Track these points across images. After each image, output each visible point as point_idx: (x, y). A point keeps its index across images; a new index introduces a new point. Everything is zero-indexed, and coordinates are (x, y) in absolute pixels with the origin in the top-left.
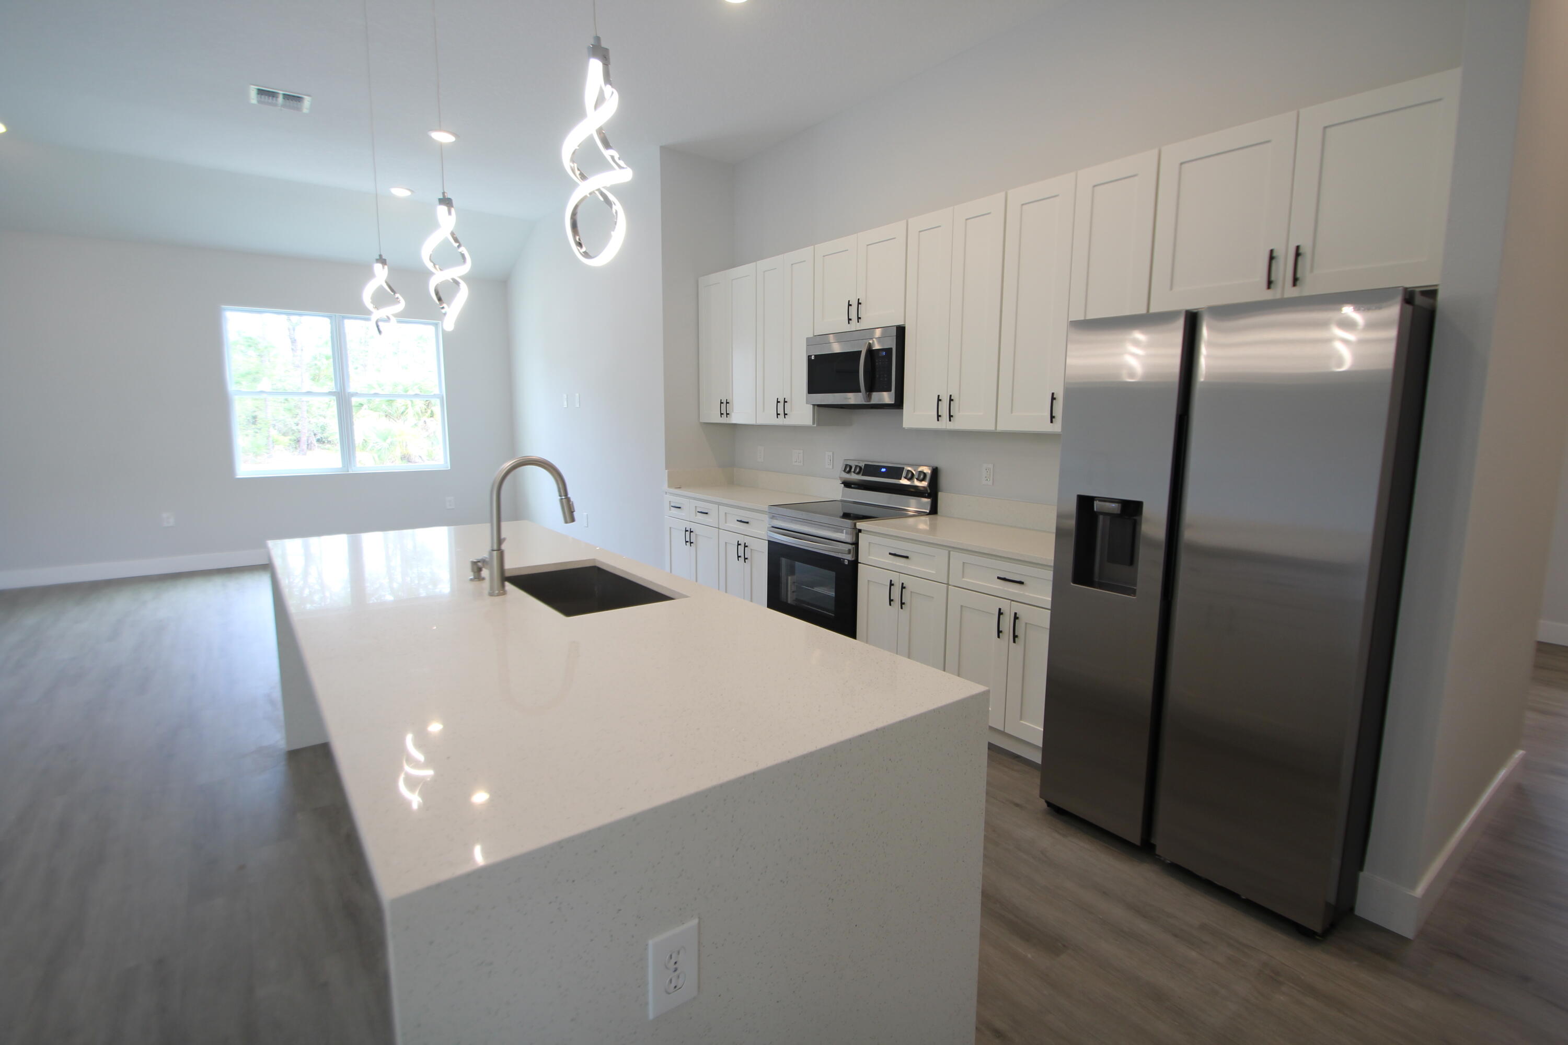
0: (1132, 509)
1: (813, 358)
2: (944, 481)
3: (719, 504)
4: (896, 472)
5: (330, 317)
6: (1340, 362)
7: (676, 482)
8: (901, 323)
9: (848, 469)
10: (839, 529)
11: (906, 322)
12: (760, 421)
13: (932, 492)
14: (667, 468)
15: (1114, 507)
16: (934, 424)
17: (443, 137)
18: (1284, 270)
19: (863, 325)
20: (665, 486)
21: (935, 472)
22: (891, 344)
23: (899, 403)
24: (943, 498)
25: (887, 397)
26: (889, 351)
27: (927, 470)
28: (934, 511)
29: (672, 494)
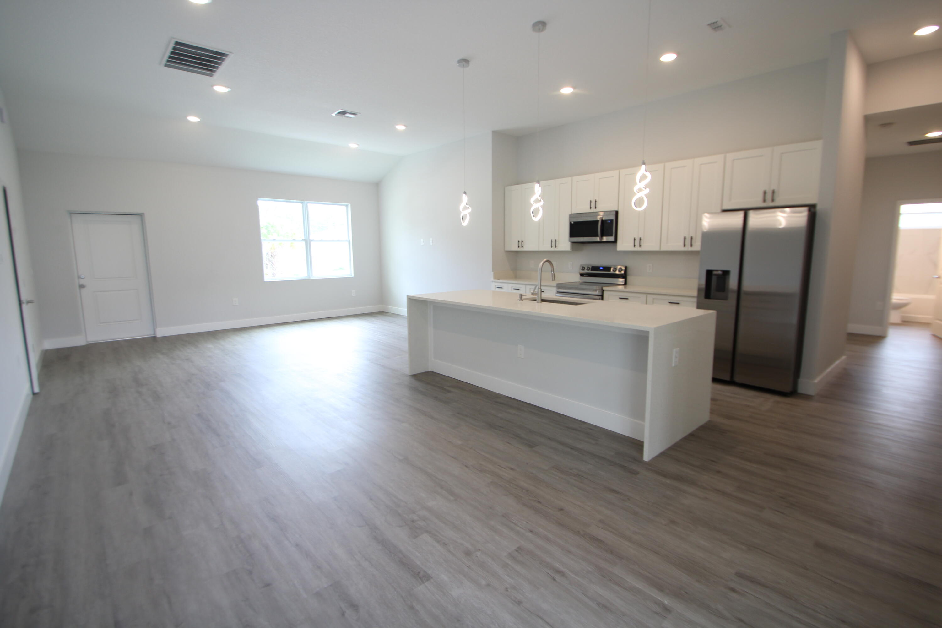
0: (726, 273)
1: (572, 223)
2: (629, 272)
3: (526, 285)
4: (608, 269)
5: (302, 203)
6: (780, 224)
7: (498, 276)
8: (616, 209)
9: (583, 268)
10: (595, 290)
11: (619, 209)
12: (542, 249)
13: (624, 276)
14: (493, 271)
15: (720, 273)
16: (632, 249)
17: (401, 128)
18: (769, 197)
19: (597, 210)
20: (492, 279)
21: (626, 268)
22: (613, 217)
23: (615, 241)
24: (629, 278)
25: (612, 239)
26: (612, 221)
27: (623, 268)
28: (626, 284)
29: (496, 282)
